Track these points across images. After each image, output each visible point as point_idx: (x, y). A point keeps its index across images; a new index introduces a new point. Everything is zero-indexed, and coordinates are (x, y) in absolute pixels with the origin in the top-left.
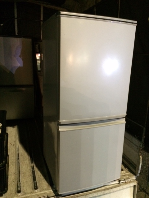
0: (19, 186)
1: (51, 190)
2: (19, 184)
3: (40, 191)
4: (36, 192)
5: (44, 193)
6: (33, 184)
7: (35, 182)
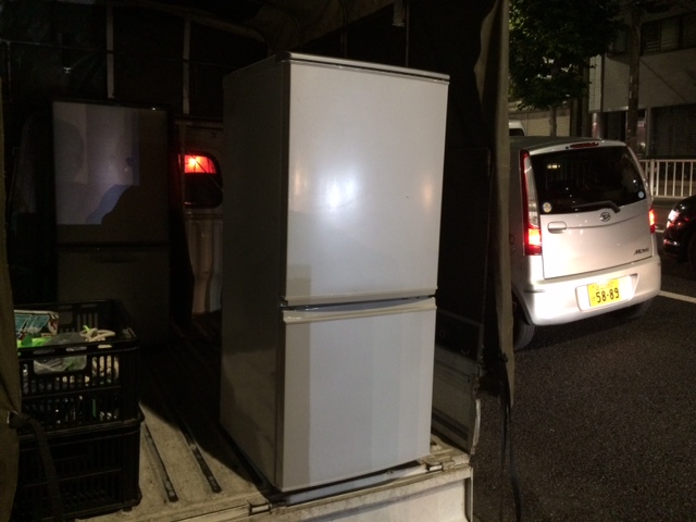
0: (170, 488)
1: (259, 493)
2: (168, 486)
3: (229, 496)
4: (217, 499)
5: (240, 500)
6: (207, 483)
7: (211, 478)
